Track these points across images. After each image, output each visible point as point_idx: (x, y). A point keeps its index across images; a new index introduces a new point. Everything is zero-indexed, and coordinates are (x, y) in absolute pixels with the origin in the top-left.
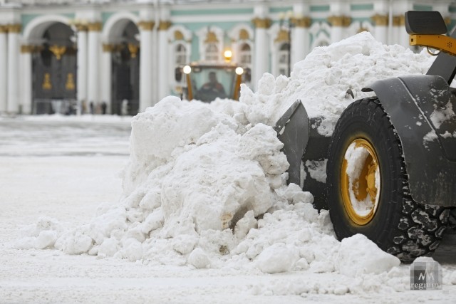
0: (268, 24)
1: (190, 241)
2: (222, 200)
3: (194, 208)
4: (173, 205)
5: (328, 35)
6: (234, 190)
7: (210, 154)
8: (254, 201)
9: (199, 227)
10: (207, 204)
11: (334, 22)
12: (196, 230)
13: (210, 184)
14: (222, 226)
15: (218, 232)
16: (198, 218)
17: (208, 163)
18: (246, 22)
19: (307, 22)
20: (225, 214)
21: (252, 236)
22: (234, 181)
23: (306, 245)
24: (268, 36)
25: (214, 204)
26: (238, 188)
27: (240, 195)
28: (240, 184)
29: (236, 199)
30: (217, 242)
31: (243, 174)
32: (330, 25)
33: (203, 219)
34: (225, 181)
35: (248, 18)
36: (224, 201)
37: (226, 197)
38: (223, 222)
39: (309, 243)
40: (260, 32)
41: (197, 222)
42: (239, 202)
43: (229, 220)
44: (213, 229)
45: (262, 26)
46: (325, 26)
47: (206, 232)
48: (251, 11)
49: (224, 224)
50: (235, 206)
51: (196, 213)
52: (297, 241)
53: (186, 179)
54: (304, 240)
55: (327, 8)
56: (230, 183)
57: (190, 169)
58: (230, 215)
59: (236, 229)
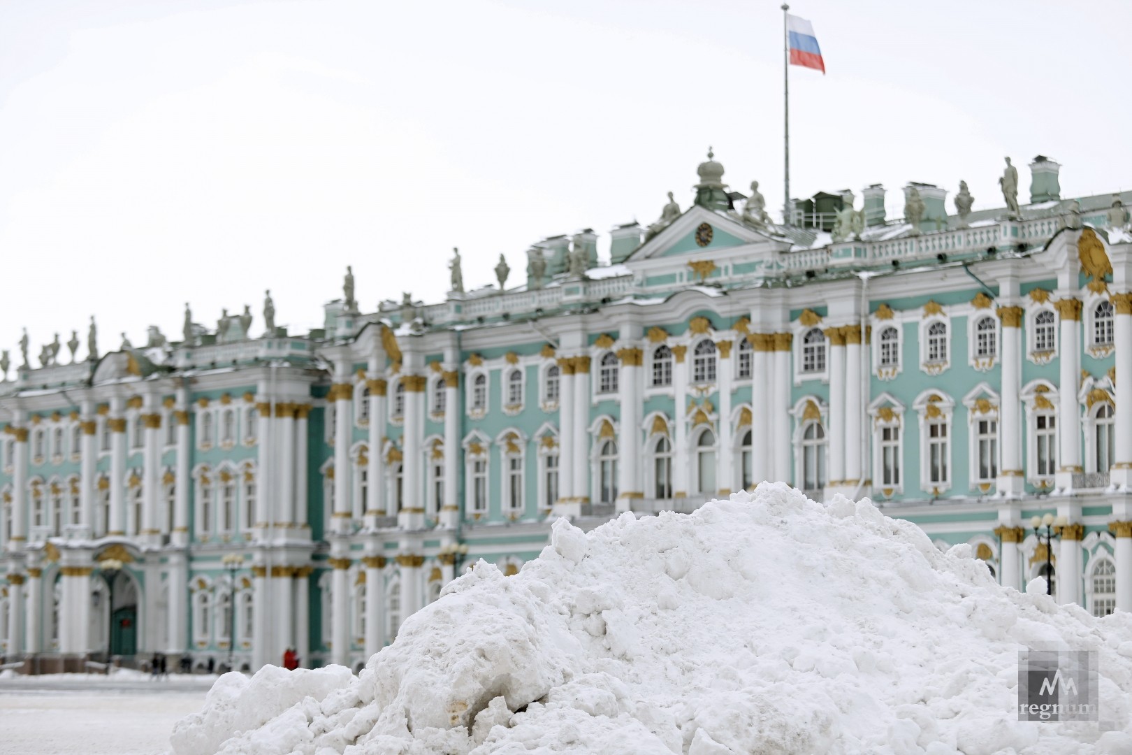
0: (1019, 535)
1: (391, 745)
2: (451, 679)
3: (407, 693)
4: (389, 691)
5: (1111, 551)
6: (473, 663)
7: (451, 609)
8: (510, 683)
9: (413, 724)
10: (427, 685)
11: (1119, 531)
12: (409, 729)
13: (440, 655)
14: (450, 721)
15: (442, 731)
16: (413, 709)
17: (444, 622)
18: (987, 534)
19: (1079, 533)
20: (455, 703)
21: (494, 737)
22: (476, 649)
23: (569, 747)
24: (1020, 554)
25: (438, 685)
26: (482, 660)
27: (483, 671)
28: (486, 654)
29: (475, 677)
30: (440, 748)
31: (493, 638)
32: (1114, 536)
33: (420, 711)
34: (460, 648)
35: (989, 526)
36: (454, 681)
37: (457, 674)
38: (452, 714)
39: (574, 745)
40: (1008, 548)
41: (412, 716)
42: (483, 683)
43: (462, 713)
44: (436, 727)
45: (1010, 540)
46: (1105, 536)
47: (422, 732)
48: (994, 516)
49: (454, 718)
50: (473, 689)
51: (410, 702)
52: (555, 742)
53: (408, 648)
54: (565, 739)
55: (1108, 510)
56: (468, 651)
57: (417, 632)
58: (465, 705)
59: (474, 728)
